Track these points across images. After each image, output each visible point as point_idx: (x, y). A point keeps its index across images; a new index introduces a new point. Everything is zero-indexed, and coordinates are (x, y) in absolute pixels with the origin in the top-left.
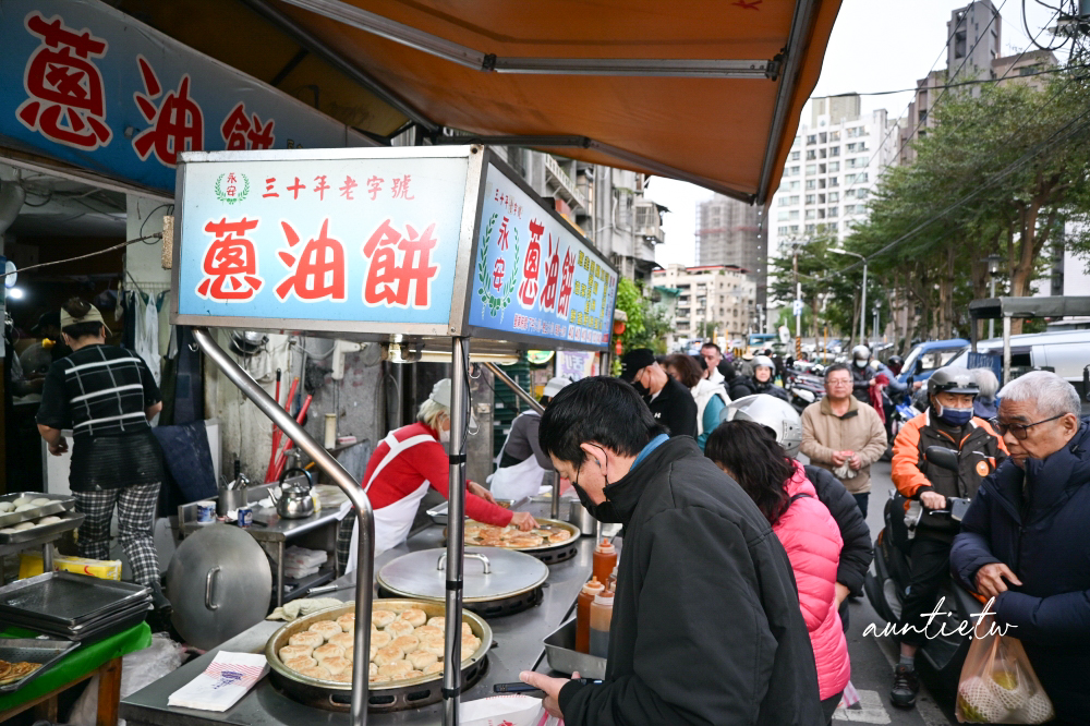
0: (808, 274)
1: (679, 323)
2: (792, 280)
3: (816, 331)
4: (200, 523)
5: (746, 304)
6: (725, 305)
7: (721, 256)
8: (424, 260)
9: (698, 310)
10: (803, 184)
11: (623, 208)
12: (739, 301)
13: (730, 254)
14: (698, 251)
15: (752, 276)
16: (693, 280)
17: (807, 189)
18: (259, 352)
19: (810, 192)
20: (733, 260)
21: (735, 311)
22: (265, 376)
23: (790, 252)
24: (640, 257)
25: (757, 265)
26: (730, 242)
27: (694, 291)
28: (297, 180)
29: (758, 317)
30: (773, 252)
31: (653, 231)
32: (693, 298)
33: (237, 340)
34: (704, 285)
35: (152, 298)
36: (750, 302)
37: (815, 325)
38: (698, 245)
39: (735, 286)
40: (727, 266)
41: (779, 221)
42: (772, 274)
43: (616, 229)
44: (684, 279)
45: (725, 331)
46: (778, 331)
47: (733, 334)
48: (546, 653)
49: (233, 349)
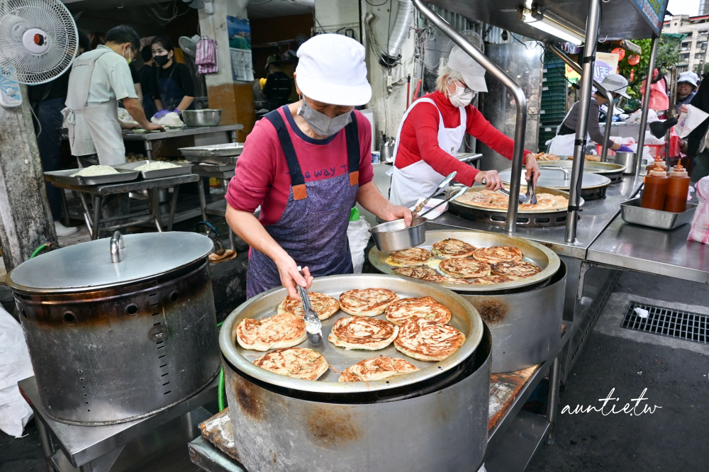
9: (697, 54)
16: (695, 28)
18: (396, 65)
22: (400, 80)
27: (695, 38)
32: (694, 44)
33: (384, 56)
34: (706, 31)
44: (687, 28)
48: (621, 212)
49: (381, 62)
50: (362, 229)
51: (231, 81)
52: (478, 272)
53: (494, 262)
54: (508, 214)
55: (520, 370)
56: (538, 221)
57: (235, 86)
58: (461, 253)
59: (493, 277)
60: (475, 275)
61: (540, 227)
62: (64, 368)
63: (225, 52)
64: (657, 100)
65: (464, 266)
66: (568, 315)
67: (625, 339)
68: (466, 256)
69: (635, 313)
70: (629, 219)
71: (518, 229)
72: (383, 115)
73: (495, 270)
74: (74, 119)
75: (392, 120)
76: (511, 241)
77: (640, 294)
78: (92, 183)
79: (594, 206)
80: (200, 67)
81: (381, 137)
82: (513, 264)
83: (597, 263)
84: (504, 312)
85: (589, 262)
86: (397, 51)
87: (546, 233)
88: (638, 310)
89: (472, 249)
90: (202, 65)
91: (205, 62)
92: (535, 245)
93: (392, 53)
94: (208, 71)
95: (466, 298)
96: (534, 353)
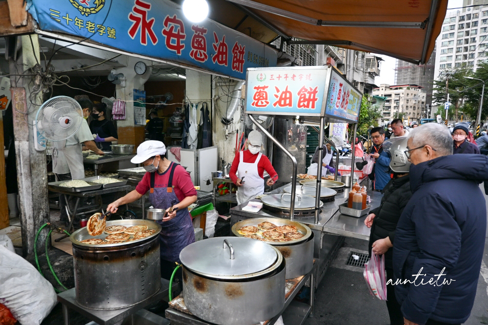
0: (454, 89)
1: (384, 113)
2: (445, 92)
3: (457, 117)
4: (218, 178)
5: (420, 104)
6: (409, 104)
7: (408, 80)
8: (314, 96)
9: (395, 107)
10: (455, 42)
11: (360, 60)
12: (417, 102)
13: (413, 79)
14: (396, 78)
15: (424, 90)
16: (393, 92)
17: (457, 44)
18: (230, 124)
19: (458, 46)
20: (415, 82)
21: (414, 107)
22: (233, 132)
23: (445, 78)
24: (367, 82)
25: (427, 84)
26: (413, 73)
27: (393, 98)
28: (279, 75)
29: (426, 110)
30: (436, 78)
31: (374, 70)
32: (393, 101)
33: (224, 119)
34: (399, 94)
35: (194, 105)
36: (423, 103)
37: (457, 114)
38: (397, 75)
39: (415, 95)
40: (411, 85)
41: (441, 62)
42: (435, 89)
43: (356, 70)
44: (388, 92)
45: (408, 117)
46: (436, 117)
47: (412, 119)
48: (339, 210)
49: (222, 122)
50: (213, 214)
51: (133, 124)
52: (278, 237)
53: (285, 233)
54: (290, 210)
55: (297, 278)
56: (303, 213)
57: (135, 128)
58: (271, 228)
59: (285, 239)
60: (278, 238)
61: (304, 216)
62: (99, 282)
63: (130, 109)
64: (358, 152)
65: (273, 234)
66: (316, 255)
67: (347, 270)
68: (273, 230)
69: (353, 257)
70: (343, 212)
71: (295, 217)
72: (222, 149)
73: (285, 236)
74: (58, 154)
75: (227, 152)
76: (291, 223)
77: (356, 248)
78: (78, 191)
79: (329, 205)
80: (114, 116)
81: (221, 161)
82: (293, 233)
83: (327, 232)
84: (290, 253)
85: (324, 232)
86: (231, 117)
87: (307, 219)
88: (354, 256)
89: (275, 227)
90: (116, 115)
91: (118, 113)
92: (301, 224)
93: (229, 117)
94: (119, 118)
95: (276, 248)
96: (302, 270)
